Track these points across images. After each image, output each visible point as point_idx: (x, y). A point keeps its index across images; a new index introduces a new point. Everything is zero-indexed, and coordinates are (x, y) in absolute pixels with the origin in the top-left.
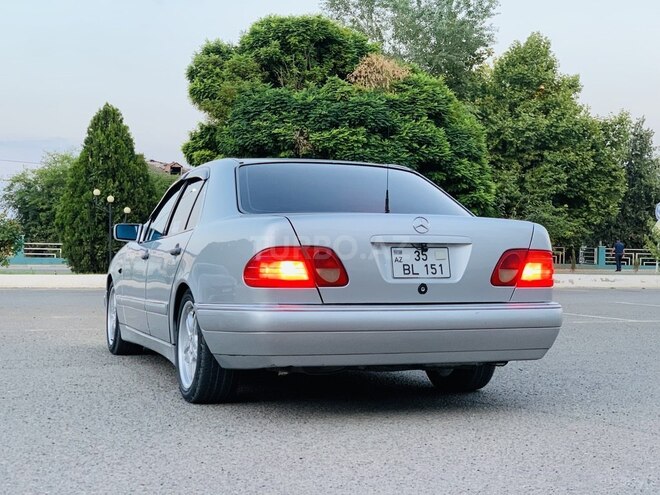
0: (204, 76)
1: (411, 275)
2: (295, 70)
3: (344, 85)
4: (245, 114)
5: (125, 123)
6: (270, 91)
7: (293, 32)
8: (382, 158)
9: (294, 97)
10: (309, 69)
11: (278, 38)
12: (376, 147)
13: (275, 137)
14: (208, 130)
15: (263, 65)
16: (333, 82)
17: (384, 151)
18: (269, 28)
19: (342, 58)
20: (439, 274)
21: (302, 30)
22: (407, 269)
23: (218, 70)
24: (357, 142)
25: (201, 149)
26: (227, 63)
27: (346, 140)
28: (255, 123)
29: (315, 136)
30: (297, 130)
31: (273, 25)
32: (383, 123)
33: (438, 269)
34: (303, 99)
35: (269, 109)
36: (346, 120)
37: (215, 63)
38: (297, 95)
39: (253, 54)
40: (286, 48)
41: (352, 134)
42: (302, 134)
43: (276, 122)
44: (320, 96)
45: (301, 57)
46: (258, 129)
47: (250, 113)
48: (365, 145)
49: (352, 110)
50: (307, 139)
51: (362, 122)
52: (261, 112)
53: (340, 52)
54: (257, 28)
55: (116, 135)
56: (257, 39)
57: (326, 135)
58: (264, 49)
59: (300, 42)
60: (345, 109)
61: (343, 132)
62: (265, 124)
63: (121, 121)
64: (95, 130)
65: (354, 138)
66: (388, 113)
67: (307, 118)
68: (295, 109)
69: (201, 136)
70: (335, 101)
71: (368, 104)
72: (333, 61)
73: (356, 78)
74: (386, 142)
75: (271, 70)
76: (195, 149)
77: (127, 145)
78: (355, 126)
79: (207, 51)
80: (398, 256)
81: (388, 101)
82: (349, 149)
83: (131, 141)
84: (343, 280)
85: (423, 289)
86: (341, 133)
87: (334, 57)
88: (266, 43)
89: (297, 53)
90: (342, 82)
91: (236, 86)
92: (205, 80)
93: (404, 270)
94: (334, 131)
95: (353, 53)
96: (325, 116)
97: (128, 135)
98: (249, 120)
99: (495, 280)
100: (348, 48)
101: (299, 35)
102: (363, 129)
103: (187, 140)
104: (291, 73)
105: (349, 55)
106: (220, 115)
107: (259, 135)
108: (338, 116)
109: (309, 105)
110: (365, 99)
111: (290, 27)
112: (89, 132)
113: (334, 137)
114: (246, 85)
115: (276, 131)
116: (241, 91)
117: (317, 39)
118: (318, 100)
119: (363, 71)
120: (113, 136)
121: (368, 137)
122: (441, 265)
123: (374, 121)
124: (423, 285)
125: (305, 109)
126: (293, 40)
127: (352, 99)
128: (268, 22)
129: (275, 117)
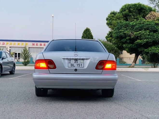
0: (110, 20)
1: (73, 67)
2: (133, 17)
3: (144, 20)
4: (118, 28)
5: (91, 32)
6: (124, 22)
7: (132, 7)
8: (153, 38)
9: (130, 23)
10: (136, 16)
11: (128, 9)
12: (152, 35)
13: (125, 34)
14: (110, 33)
15: (124, 16)
16: (141, 19)
17: (154, 36)
18: (126, 7)
19: (145, 13)
20: (81, 66)
21: (134, 7)
22: (72, 65)
23: (113, 18)
24: (146, 34)
25: (109, 37)
26: (115, 16)
27: (143, 34)
28: (120, 30)
29: (135, 33)
30: (131, 32)
31: (127, 6)
32: (154, 29)
33: (81, 65)
34: (132, 24)
35: (124, 27)
36: (144, 29)
37: (113, 16)
38: (131, 23)
39: (122, 14)
40: (130, 11)
41: (145, 32)
42: (132, 33)
43: (126, 30)
44: (137, 23)
45: (134, 13)
46: (121, 32)
47: (119, 28)
48: (149, 35)
49: (145, 26)
50: (133, 34)
51: (148, 29)
52: (122, 28)
53: (145, 12)
54: (123, 7)
55: (89, 35)
56: (123, 10)
57: (138, 33)
58: (124, 12)
59: (134, 10)
60: (144, 26)
61: (143, 32)
62: (122, 31)
63: (90, 31)
64: (84, 34)
65: (146, 33)
66: (155, 27)
67: (133, 29)
68: (130, 26)
69: (109, 34)
70: (141, 24)
71: (149, 24)
72: (143, 14)
73: (147, 18)
74: (155, 34)
75: (126, 17)
76: (108, 37)
77: (91, 37)
78: (146, 30)
79: (111, 14)
80: (70, 62)
81: (156, 23)
82: (144, 36)
83: (92, 36)
84: (55, 67)
85: (76, 70)
86: (142, 32)
87: (143, 13)
88: (125, 11)
89: (133, 12)
90: (143, 19)
91: (117, 22)
92: (110, 21)
93: (71, 65)
94: (140, 32)
95: (148, 12)
96: (138, 28)
97: (92, 35)
98: (119, 30)
99: (97, 68)
100: (147, 10)
101: (133, 8)
102: (148, 31)
103: (107, 35)
104: (132, 17)
105: (147, 12)
106: (113, 29)
107: (121, 33)
108: (141, 28)
109: (134, 25)
110: (149, 23)
111: (131, 6)
112: (83, 34)
113: (140, 33)
114: (119, 21)
115: (125, 32)
116: (117, 23)
117: (138, 9)
118: (136, 24)
119: (149, 16)
120: (88, 35)
121: (149, 33)
122: (81, 64)
123: (151, 29)
124: (76, 69)
125: (133, 26)
126: (132, 9)
127: (145, 23)
128: (126, 5)
129: (125, 29)
